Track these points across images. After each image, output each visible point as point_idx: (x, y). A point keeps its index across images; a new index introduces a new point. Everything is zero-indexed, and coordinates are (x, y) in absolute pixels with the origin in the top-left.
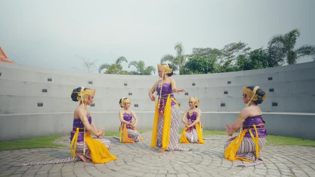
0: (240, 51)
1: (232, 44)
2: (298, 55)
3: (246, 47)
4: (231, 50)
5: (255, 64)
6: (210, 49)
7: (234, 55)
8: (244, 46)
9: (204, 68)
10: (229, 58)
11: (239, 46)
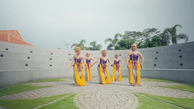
0: (154, 33)
1: (149, 29)
2: (177, 39)
3: (157, 31)
4: (148, 32)
5: (154, 44)
6: (135, 32)
7: (149, 35)
8: (156, 30)
9: (128, 46)
10: (147, 37)
11: (153, 30)
